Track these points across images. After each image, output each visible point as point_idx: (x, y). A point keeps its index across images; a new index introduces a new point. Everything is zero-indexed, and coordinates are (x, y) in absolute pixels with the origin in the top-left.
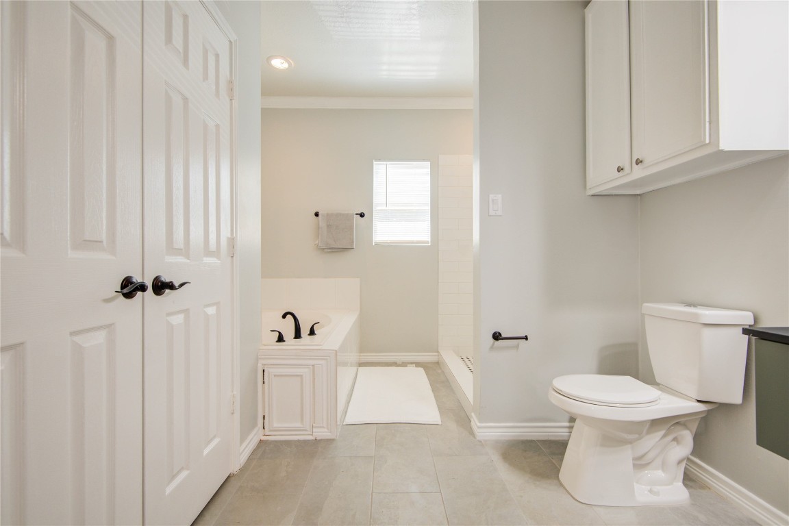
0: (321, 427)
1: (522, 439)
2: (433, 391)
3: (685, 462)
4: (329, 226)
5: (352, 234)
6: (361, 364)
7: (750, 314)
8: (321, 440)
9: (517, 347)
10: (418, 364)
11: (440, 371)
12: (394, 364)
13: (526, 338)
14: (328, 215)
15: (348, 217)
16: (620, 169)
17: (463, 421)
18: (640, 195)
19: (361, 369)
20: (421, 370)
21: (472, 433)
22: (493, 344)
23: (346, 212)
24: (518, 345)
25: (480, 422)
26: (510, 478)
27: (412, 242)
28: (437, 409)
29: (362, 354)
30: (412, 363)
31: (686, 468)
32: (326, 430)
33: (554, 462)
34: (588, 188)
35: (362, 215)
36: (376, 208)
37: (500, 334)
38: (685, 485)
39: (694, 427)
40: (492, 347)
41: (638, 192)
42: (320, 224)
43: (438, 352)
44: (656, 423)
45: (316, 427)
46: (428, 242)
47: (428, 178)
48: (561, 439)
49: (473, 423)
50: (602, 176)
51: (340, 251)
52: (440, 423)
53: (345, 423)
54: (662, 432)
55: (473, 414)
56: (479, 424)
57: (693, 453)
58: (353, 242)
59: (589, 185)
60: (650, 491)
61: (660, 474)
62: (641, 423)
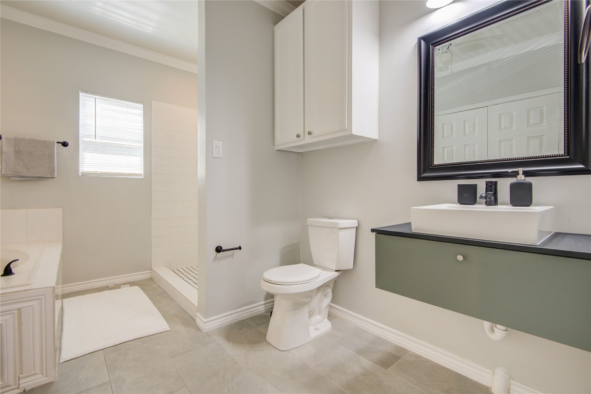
0: (32, 375)
1: (236, 321)
2: (154, 303)
3: (328, 307)
4: (17, 152)
5: (52, 162)
6: (65, 296)
7: (356, 221)
8: (34, 389)
9: (233, 255)
10: (132, 284)
11: (156, 285)
12: (107, 288)
13: (240, 248)
14: (16, 139)
15: (48, 145)
16: (298, 136)
17: (189, 321)
18: (301, 153)
19: (65, 300)
20: (137, 288)
21: (198, 329)
22: (216, 255)
23: (44, 139)
24: (233, 254)
25: (206, 318)
26: (235, 352)
27: (125, 174)
28: (163, 319)
29: (64, 286)
30: (125, 284)
31: (329, 311)
32: (41, 376)
33: (260, 330)
34: (276, 145)
35: (65, 144)
36: (83, 139)
37: (221, 248)
38: (328, 319)
39: (332, 286)
40: (215, 259)
41: (301, 151)
42: (4, 148)
43: (151, 269)
44: (319, 289)
45: (23, 378)
46: (141, 175)
47: (141, 119)
48: (260, 313)
49: (198, 321)
50: (286, 138)
51: (36, 180)
52: (169, 329)
53: (62, 361)
54: (321, 293)
55: (198, 314)
56: (205, 320)
57: (332, 301)
58: (54, 171)
59: (277, 143)
60: (316, 329)
61: (318, 317)
62: (312, 291)
